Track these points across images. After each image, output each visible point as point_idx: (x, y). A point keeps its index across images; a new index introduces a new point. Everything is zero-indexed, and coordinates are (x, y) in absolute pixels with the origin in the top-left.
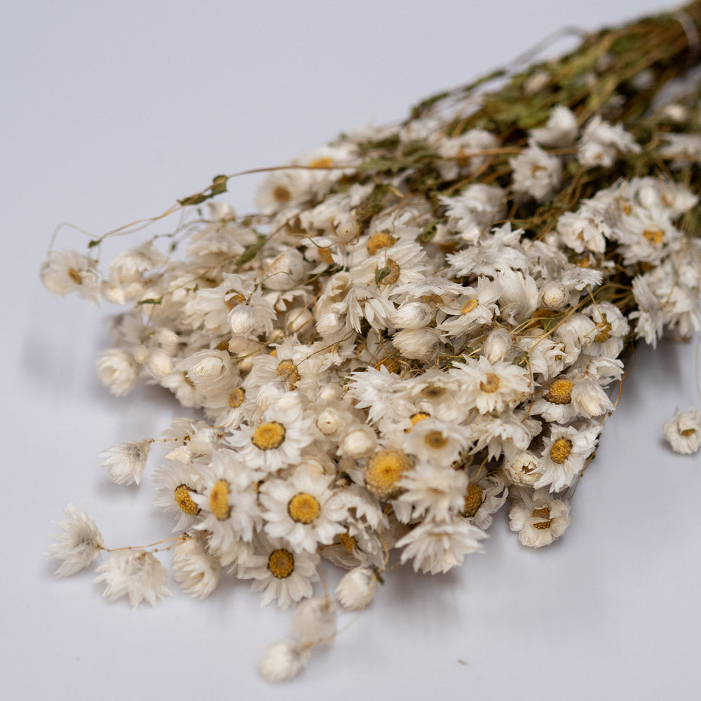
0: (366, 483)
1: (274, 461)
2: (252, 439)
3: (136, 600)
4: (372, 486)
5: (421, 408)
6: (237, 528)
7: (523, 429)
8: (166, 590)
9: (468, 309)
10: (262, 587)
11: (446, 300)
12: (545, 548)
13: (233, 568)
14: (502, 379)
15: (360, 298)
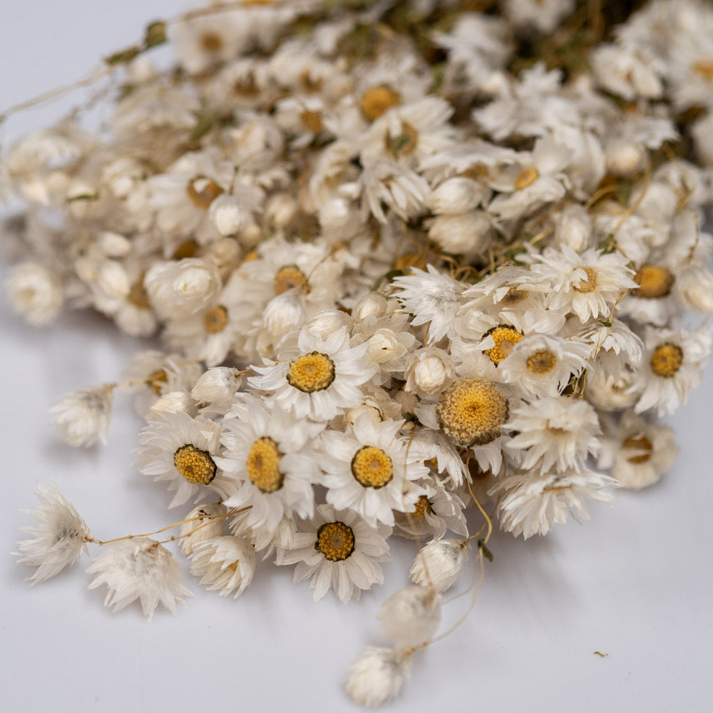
0: (442, 425)
1: (325, 406)
2: (288, 378)
3: (150, 606)
4: (451, 429)
5: (501, 320)
6: (290, 502)
7: (634, 338)
8: (184, 589)
9: (526, 182)
10: (308, 574)
11: (493, 172)
12: (646, 490)
13: (270, 552)
14: (600, 273)
15: (383, 176)
